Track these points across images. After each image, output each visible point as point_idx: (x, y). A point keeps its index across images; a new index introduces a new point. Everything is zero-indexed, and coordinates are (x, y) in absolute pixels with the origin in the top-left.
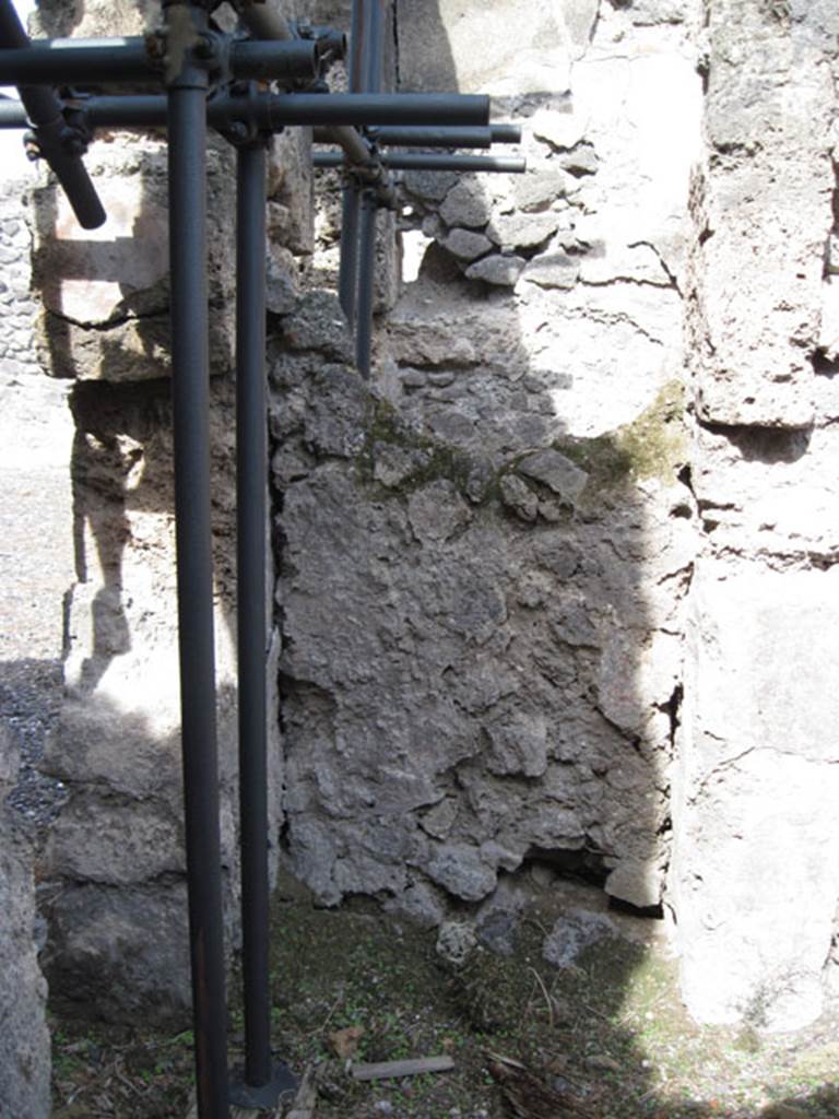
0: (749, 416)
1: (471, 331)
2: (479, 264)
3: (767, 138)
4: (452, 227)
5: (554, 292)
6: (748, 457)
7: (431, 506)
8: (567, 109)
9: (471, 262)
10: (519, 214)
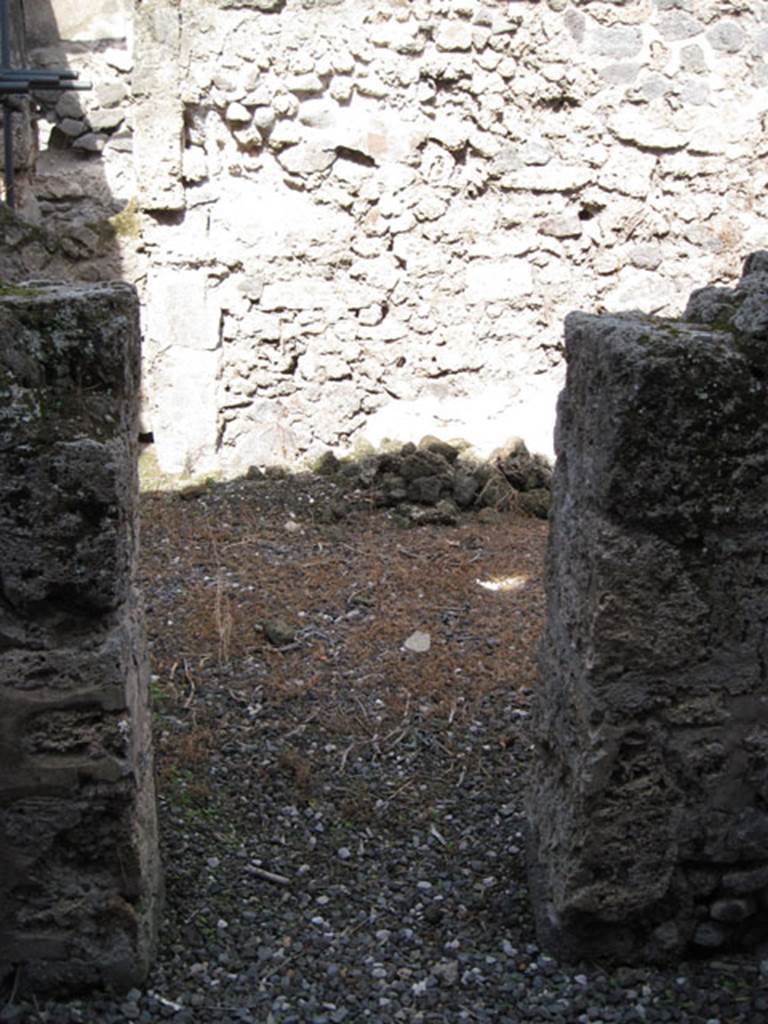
0: (155, 205)
1: (78, 178)
2: (81, 139)
3: (153, 91)
4: (64, 117)
5: (125, 154)
6: (160, 223)
7: (32, 254)
8: (124, 48)
9: (75, 138)
10: (101, 109)
